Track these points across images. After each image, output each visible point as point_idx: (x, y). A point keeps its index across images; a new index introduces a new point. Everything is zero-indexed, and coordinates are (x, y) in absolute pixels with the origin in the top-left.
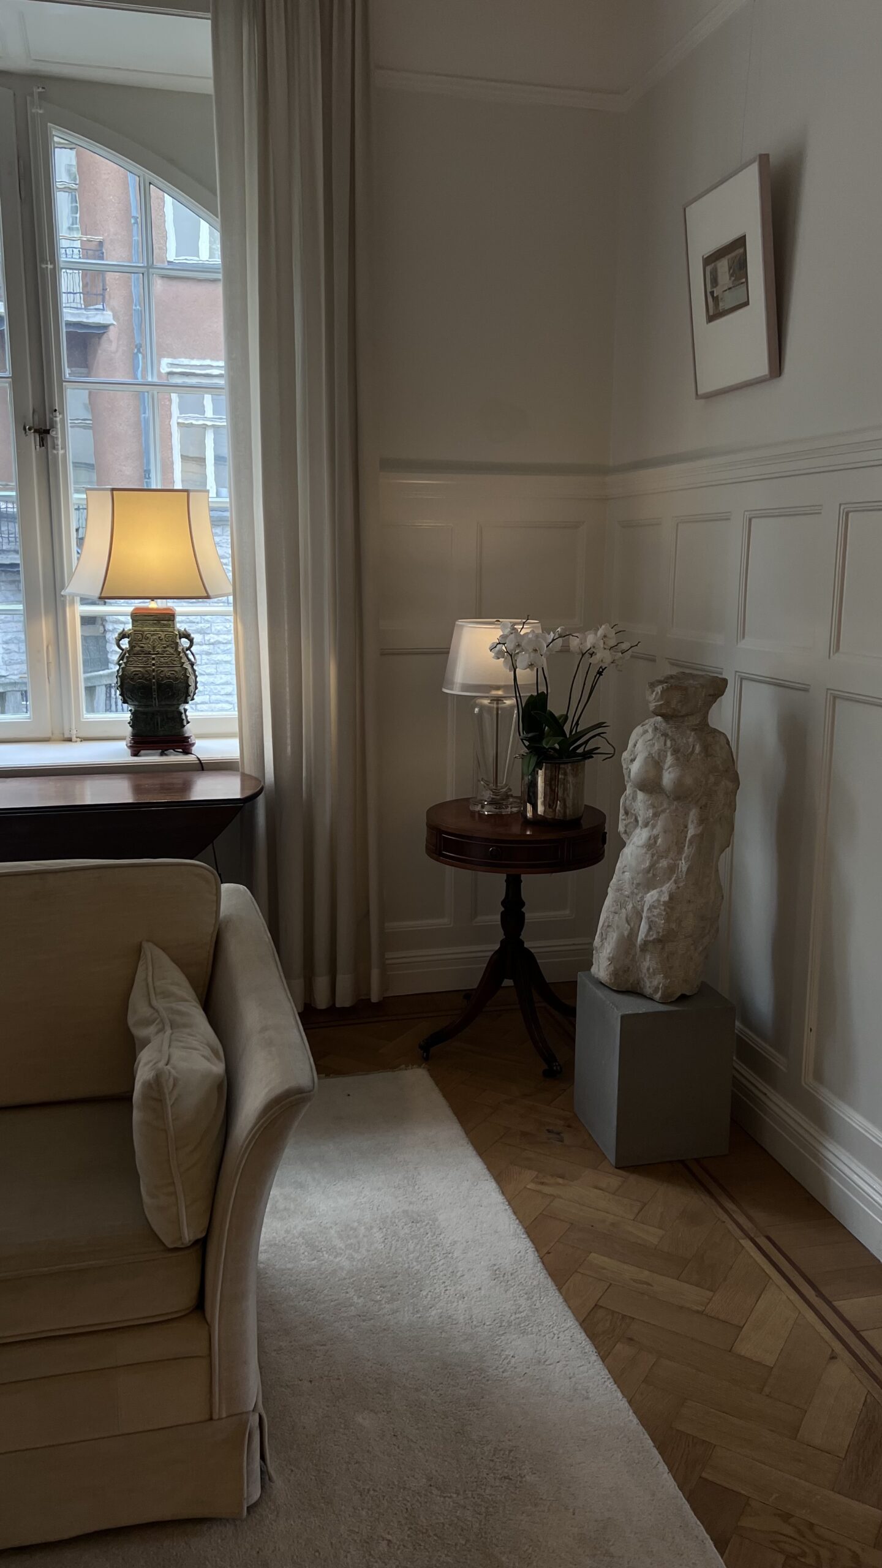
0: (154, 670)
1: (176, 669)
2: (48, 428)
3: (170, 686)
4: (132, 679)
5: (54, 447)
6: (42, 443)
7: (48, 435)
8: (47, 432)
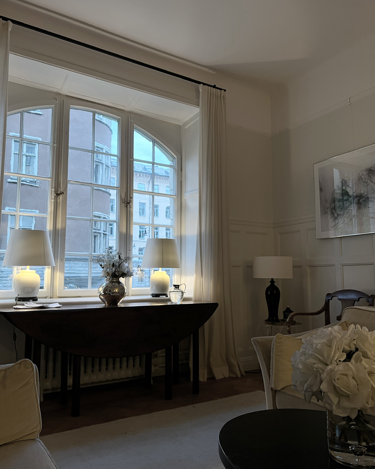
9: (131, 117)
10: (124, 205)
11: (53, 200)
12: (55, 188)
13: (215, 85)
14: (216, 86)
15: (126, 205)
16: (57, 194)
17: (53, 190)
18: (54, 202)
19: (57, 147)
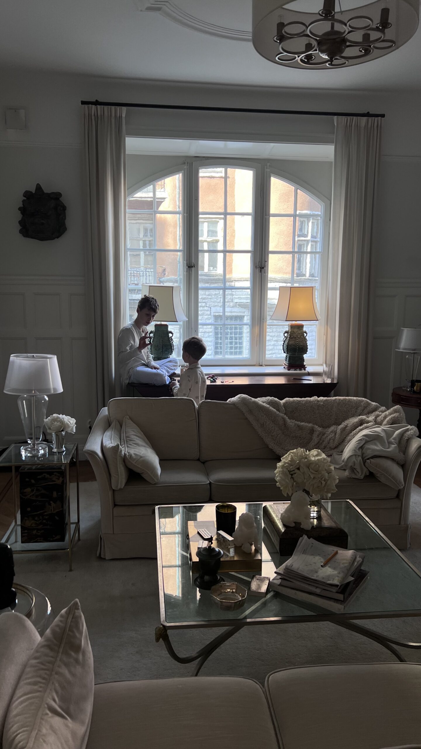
0: (298, 343)
1: (304, 343)
2: (263, 267)
3: (302, 348)
4: (291, 346)
5: (264, 273)
6: (261, 271)
7: (263, 269)
8: (263, 268)
9: (267, 165)
10: (258, 270)
11: (185, 273)
12: (187, 260)
13: (368, 112)
14: (370, 113)
15: (260, 270)
16: (189, 267)
17: (185, 262)
18: (187, 275)
19: (187, 216)
